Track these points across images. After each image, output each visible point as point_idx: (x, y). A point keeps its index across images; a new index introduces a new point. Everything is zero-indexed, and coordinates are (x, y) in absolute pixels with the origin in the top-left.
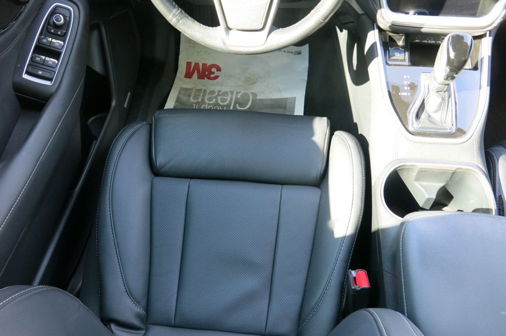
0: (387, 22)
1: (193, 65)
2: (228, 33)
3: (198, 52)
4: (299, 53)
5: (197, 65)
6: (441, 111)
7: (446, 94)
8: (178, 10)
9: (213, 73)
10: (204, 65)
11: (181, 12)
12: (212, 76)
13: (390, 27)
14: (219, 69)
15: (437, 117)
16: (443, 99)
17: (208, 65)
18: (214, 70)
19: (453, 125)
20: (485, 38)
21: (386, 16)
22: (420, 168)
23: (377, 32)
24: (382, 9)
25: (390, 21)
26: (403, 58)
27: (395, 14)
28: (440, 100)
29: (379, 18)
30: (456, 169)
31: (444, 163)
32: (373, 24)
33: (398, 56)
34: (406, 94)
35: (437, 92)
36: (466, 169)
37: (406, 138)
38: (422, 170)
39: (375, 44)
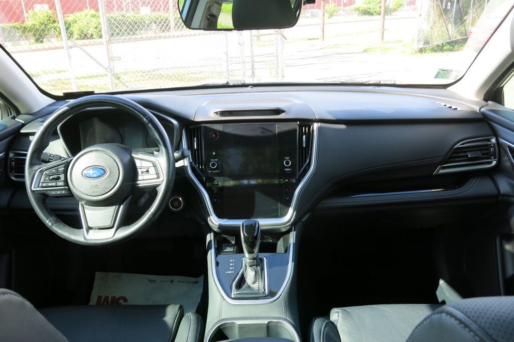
3: (109, 288)
4: (197, 282)
5: (107, 298)
6: (258, 283)
7: (259, 268)
9: (120, 304)
10: (113, 298)
11: (57, 219)
13: (218, 228)
14: (125, 300)
15: (255, 286)
16: (256, 272)
18: (121, 301)
19: (265, 290)
20: (291, 233)
21: (214, 221)
22: (239, 325)
23: (212, 234)
24: (211, 217)
25: (217, 224)
26: (232, 250)
27: (220, 219)
28: (254, 273)
29: (210, 223)
30: (269, 323)
31: (258, 318)
32: (210, 230)
33: (229, 249)
34: (231, 272)
35: (250, 266)
36: (277, 322)
37: (227, 302)
38: (241, 327)
39: (210, 241)
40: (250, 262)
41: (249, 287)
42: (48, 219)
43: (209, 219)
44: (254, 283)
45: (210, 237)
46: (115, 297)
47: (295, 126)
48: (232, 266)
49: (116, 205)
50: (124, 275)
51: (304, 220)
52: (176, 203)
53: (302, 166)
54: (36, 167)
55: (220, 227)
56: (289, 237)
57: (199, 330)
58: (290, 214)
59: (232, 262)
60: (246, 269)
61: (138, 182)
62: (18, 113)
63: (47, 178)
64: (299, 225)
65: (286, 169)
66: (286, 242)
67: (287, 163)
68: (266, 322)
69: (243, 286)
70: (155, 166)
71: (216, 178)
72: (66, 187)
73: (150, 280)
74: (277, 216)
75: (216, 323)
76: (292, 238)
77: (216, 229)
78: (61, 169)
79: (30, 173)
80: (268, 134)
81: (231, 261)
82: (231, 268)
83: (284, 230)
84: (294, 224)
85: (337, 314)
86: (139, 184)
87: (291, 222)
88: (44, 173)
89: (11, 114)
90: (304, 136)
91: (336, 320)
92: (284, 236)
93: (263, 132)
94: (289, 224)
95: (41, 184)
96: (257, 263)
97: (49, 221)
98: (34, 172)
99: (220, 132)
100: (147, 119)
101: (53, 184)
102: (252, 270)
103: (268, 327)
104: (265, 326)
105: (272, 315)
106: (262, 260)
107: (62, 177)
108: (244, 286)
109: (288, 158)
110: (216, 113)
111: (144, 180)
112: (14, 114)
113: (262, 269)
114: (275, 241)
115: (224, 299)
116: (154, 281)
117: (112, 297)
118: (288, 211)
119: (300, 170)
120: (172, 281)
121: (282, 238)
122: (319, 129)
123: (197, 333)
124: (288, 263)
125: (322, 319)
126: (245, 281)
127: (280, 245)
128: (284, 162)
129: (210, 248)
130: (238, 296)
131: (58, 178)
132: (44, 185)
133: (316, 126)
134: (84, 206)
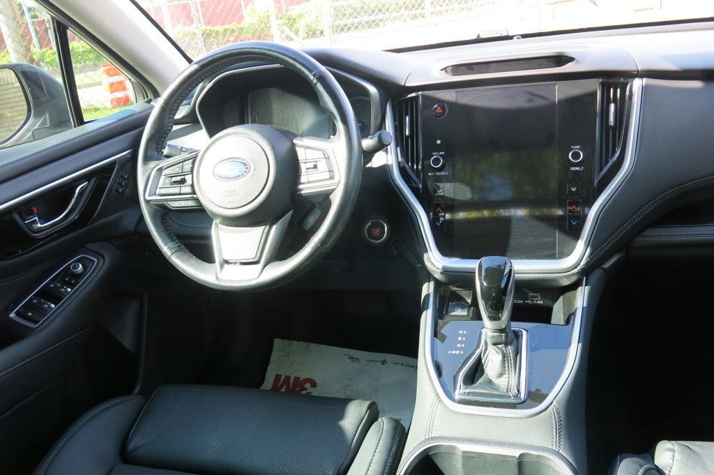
0: (438, 268)
1: (282, 379)
2: (222, 266)
3: (292, 363)
5: (288, 378)
6: (507, 376)
7: (510, 349)
8: (177, 243)
9: (306, 389)
10: (297, 379)
11: (179, 246)
12: (304, 392)
13: (441, 273)
14: (314, 384)
15: (502, 383)
16: (504, 356)
17: (301, 379)
18: (307, 385)
19: (519, 391)
20: (580, 288)
21: (435, 261)
22: (464, 452)
23: (432, 284)
24: (429, 252)
25: (440, 266)
26: (466, 314)
27: (447, 258)
28: (500, 357)
29: (427, 263)
30: (521, 456)
31: (501, 444)
32: (429, 276)
33: (459, 312)
34: (458, 352)
35: (495, 344)
36: (539, 456)
37: (445, 406)
38: (468, 456)
39: (427, 296)
40: (493, 337)
41: (490, 382)
43: (425, 255)
44: (501, 375)
45: (428, 289)
46: (299, 378)
47: (594, 85)
48: (461, 342)
49: (266, 225)
50: (313, 346)
51: (607, 265)
52: (377, 231)
53: (607, 162)
54: (152, 164)
55: (445, 271)
56: (575, 296)
57: (394, 450)
58: (579, 253)
59: (462, 335)
60: (486, 350)
61: (301, 187)
62: (156, 94)
63: (167, 181)
64: (597, 275)
65: (572, 169)
66: (569, 304)
67: (576, 155)
68: (516, 453)
69: (477, 381)
70: (327, 158)
71: (441, 185)
72: (193, 196)
73: (351, 358)
74: (552, 256)
75: (421, 443)
76: (581, 297)
77: (438, 276)
78: (187, 167)
79: (144, 173)
80: (539, 103)
81: (461, 332)
82: (459, 345)
83: (566, 282)
84: (586, 272)
85: (669, 454)
86: (302, 190)
87: (579, 268)
88: (163, 174)
90: (612, 106)
91: (667, 466)
92: (566, 294)
93: (530, 101)
94: (575, 271)
95: (158, 189)
96: (509, 339)
97: (168, 248)
98: (149, 172)
99: (451, 104)
100: (314, 75)
101: (176, 190)
102: (497, 352)
103: (521, 463)
104: (516, 461)
105: (530, 442)
106: (517, 335)
107: (188, 179)
108: (481, 380)
109: (578, 147)
110: (445, 69)
111: (310, 183)
113: (517, 352)
114: (548, 303)
115: (441, 401)
116: (358, 359)
117: (295, 378)
118: (575, 247)
119: (601, 169)
120: (384, 362)
121: (561, 298)
122: (645, 90)
123: (388, 456)
124: (570, 345)
125: (636, 459)
126: (483, 372)
127: (558, 309)
128: (570, 154)
129: (425, 307)
130: (468, 398)
131: (183, 181)
132: (163, 191)
133: (637, 84)
134: (219, 225)
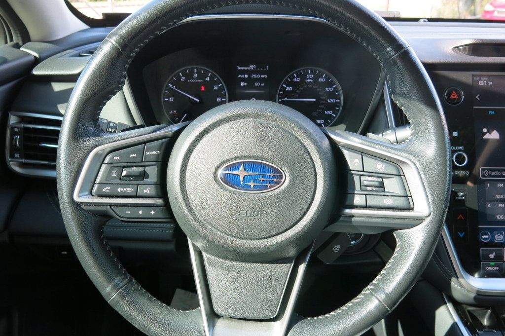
2: (213, 325)
8: (125, 277)
11: (130, 281)
42: (110, 279)
49: (290, 263)
54: (89, 142)
61: (351, 211)
62: (26, 38)
63: (114, 174)
72: (160, 201)
78: (152, 153)
79: (70, 156)
86: (352, 216)
88: (107, 160)
89: (12, 40)
95: (96, 186)
97: (114, 288)
98: (82, 154)
101: (129, 190)
107: (152, 172)
112: (16, 39)
131: (144, 175)
132: (106, 189)
134: (204, 254)
